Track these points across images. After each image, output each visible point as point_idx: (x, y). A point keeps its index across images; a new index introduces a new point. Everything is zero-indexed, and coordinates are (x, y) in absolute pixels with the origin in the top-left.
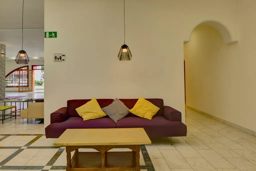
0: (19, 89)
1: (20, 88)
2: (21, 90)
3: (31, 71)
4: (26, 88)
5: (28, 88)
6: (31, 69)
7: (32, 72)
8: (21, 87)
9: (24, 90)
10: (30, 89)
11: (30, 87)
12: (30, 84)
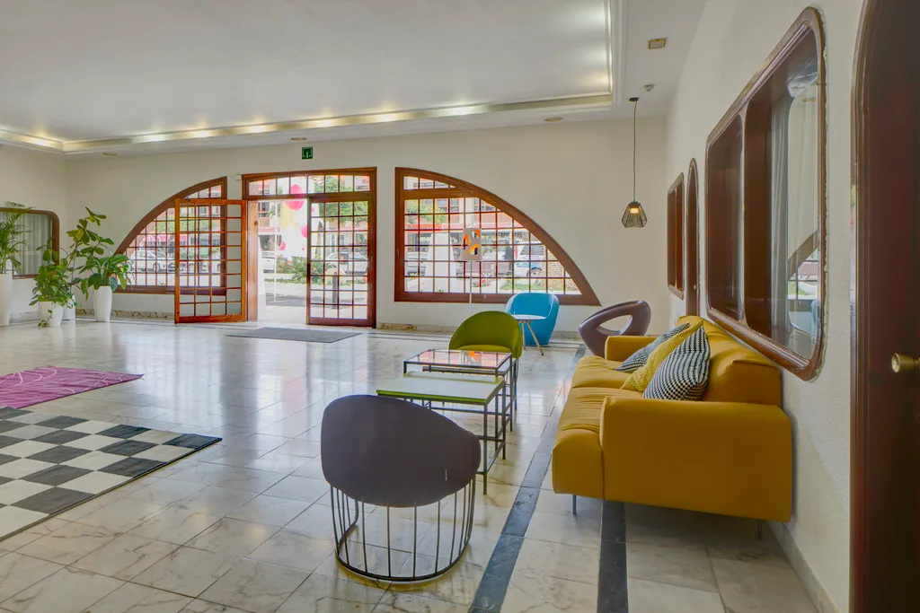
0: (177, 303)
1: (183, 298)
2: (186, 311)
3: (239, 207)
4: (215, 298)
5: (222, 298)
6: (239, 197)
7: (244, 211)
8: (187, 291)
9: (203, 311)
10: (234, 308)
11: (232, 295)
12: (231, 282)
